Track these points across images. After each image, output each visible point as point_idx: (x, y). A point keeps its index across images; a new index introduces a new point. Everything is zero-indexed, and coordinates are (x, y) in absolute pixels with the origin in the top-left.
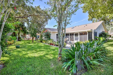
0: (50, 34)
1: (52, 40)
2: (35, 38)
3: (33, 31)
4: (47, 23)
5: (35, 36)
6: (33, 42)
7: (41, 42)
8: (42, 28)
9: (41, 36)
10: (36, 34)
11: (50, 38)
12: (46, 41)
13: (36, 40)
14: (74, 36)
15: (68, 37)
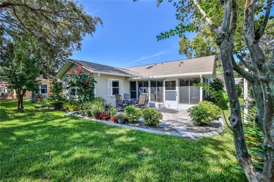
0: (93, 81)
1: (99, 99)
2: (29, 94)
3: (22, 66)
4: (79, 44)
5: (33, 87)
6: (20, 110)
7: (58, 107)
8: (57, 62)
9: (56, 87)
10: (37, 79)
11: (94, 95)
12: (78, 106)
13: (33, 102)
14: (164, 88)
15: (145, 92)
